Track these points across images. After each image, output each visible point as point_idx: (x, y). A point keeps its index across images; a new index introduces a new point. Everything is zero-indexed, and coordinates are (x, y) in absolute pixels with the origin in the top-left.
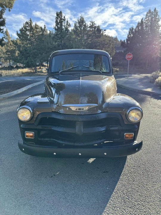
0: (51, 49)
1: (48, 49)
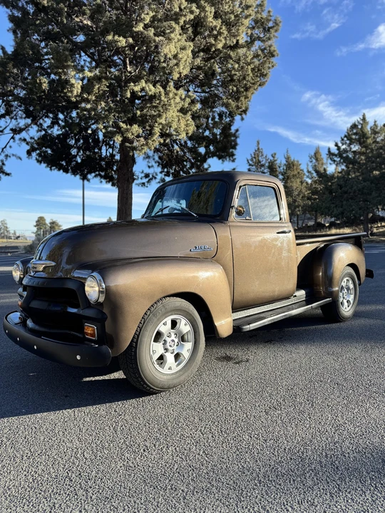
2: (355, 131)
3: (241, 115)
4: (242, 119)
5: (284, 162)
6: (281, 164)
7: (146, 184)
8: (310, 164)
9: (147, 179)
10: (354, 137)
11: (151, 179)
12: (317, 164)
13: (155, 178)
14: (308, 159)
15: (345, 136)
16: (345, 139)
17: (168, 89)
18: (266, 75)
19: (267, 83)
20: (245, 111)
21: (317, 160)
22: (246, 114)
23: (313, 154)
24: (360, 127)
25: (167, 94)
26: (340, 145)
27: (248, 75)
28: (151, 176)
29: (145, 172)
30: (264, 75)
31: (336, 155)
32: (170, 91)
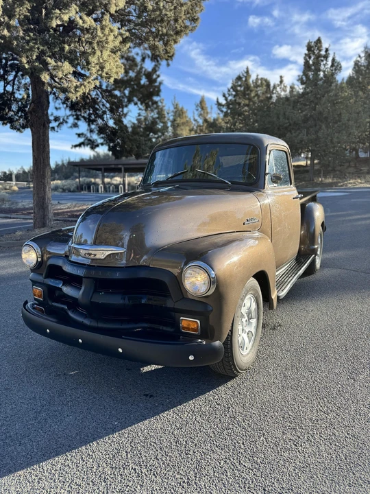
0: (286, 128)
1: (279, 129)
2: (239, 83)
3: (167, 60)
4: (168, 65)
5: (172, 108)
6: (169, 110)
7: (56, 128)
8: (196, 113)
9: (57, 123)
10: (239, 88)
11: (62, 123)
12: (202, 112)
13: (66, 122)
14: (195, 107)
15: (232, 88)
16: (231, 90)
17: (104, 23)
18: (197, 19)
19: (197, 28)
20: (171, 57)
21: (202, 108)
22: (172, 60)
23: (199, 102)
24: (244, 79)
25: (103, 29)
26: (227, 96)
27: (181, 17)
28: (61, 120)
29: (55, 115)
30: (194, 20)
31: (223, 106)
32: (106, 26)
